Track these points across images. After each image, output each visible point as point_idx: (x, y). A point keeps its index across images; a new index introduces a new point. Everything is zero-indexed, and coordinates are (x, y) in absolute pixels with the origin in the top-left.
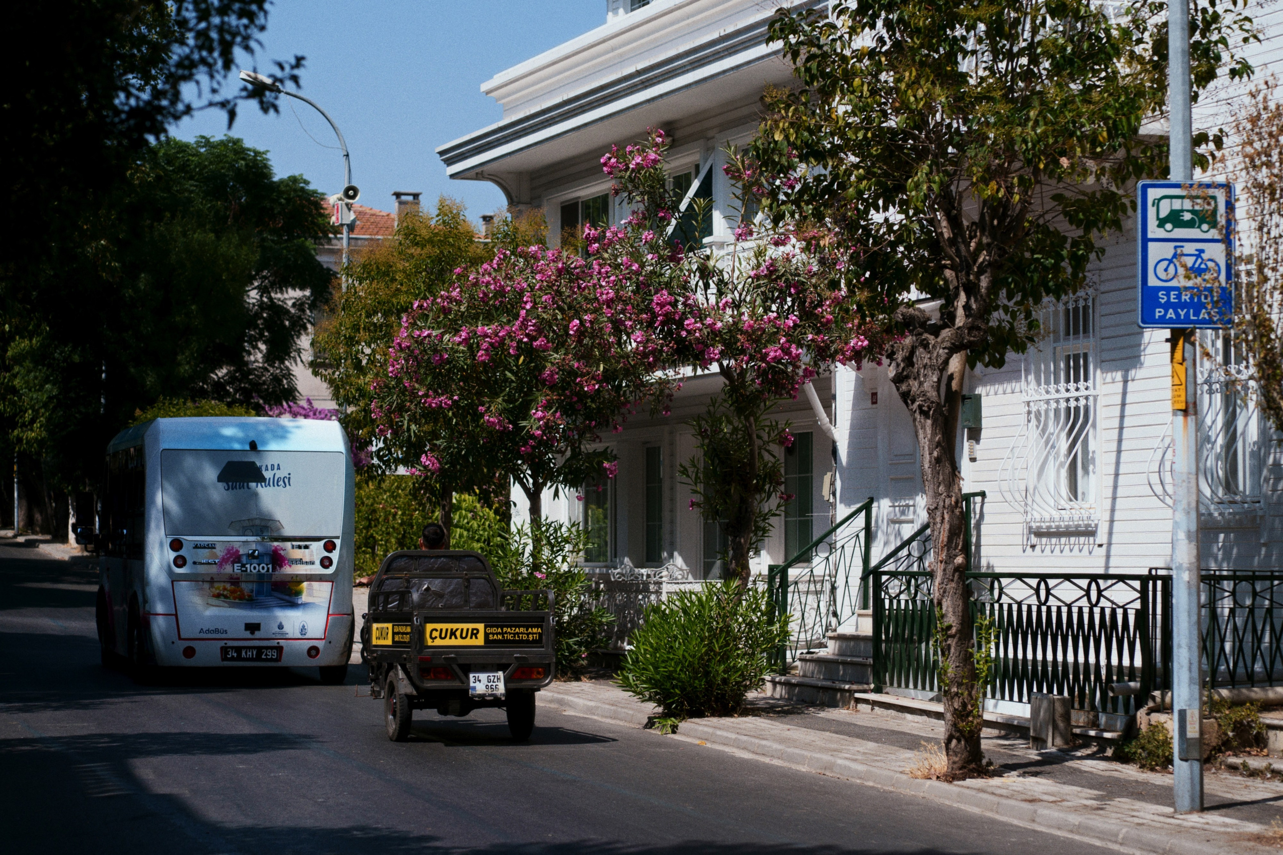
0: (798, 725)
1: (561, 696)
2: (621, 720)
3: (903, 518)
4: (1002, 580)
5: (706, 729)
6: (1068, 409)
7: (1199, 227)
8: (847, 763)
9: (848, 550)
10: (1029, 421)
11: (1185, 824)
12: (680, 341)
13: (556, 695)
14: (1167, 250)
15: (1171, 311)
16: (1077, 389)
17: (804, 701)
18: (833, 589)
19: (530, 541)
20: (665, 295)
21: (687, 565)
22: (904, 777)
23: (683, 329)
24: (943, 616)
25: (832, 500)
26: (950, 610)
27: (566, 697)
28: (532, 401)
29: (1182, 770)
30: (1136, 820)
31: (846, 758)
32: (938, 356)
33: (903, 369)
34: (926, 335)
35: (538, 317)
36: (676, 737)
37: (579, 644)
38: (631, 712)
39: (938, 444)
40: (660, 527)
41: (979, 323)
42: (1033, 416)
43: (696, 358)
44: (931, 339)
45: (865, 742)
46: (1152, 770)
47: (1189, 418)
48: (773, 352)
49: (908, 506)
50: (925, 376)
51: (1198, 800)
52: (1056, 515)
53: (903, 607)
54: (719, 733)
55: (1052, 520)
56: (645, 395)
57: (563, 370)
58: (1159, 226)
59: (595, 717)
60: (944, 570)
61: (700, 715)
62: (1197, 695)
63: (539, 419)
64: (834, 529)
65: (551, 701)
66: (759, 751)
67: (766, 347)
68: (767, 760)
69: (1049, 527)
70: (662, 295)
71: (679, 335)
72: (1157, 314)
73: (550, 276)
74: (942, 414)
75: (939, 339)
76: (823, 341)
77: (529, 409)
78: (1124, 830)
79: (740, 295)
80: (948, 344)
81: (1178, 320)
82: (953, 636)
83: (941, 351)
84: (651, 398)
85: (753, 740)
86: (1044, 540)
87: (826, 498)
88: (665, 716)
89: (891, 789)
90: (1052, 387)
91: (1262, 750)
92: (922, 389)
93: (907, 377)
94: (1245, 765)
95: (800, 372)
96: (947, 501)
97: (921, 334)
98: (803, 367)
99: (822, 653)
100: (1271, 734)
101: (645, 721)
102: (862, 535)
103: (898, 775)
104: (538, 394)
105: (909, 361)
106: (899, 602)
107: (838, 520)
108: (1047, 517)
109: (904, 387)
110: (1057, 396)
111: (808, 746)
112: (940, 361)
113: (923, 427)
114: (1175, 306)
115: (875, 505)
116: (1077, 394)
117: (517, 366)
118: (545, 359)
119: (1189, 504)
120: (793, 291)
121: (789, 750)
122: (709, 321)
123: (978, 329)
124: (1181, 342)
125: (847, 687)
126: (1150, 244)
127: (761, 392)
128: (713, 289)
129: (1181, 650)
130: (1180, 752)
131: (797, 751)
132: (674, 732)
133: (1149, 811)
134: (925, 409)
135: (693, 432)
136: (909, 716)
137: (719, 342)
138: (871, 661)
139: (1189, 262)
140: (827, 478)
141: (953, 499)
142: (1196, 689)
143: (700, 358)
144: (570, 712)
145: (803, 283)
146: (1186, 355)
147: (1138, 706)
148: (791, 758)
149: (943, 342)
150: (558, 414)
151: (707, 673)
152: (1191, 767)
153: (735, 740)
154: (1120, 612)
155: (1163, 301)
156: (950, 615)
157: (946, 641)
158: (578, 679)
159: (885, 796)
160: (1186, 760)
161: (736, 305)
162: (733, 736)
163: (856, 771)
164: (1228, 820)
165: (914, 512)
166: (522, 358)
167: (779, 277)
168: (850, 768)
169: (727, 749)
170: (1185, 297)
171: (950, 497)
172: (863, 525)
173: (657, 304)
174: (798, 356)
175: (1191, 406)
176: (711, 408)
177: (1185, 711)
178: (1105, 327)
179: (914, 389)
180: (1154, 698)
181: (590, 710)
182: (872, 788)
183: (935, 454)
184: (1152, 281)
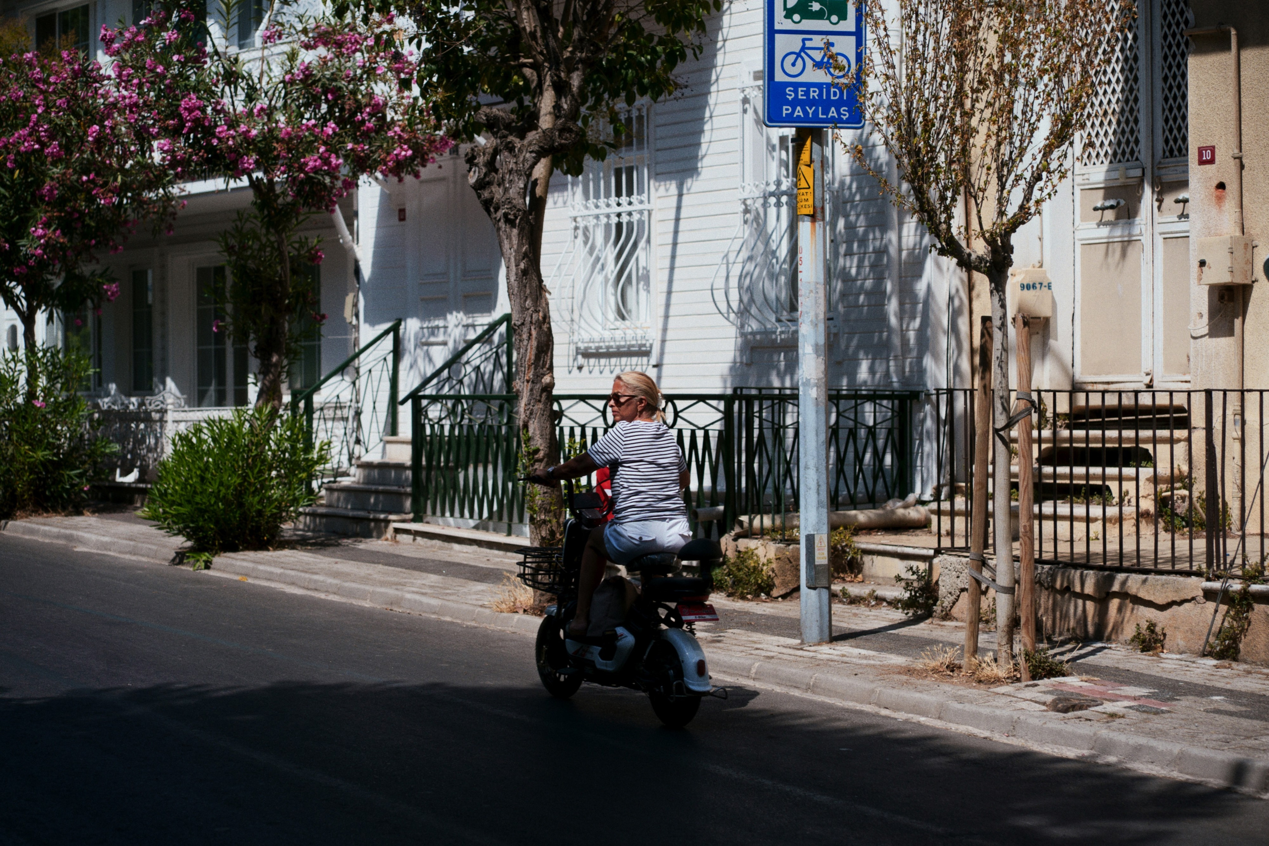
0: (342, 557)
1: (68, 532)
2: (143, 555)
3: (432, 339)
4: (562, 402)
5: (245, 564)
6: (619, 226)
7: (829, 19)
8: (417, 597)
9: (375, 374)
10: (576, 237)
11: (819, 656)
12: (210, 149)
13: (63, 531)
14: (795, 43)
15: (799, 108)
16: (630, 203)
17: (335, 532)
18: (358, 414)
19: (24, 368)
20: (193, 99)
21: (182, 393)
22: (487, 611)
23: (213, 135)
24: (529, 439)
25: (354, 322)
26: (538, 432)
27: (74, 532)
28: (30, 218)
29: (810, 598)
30: (764, 653)
31: (413, 592)
32: (524, 160)
33: (485, 175)
34: (511, 138)
35: (50, 121)
36: (211, 573)
37: (80, 476)
38: (154, 547)
39: (525, 255)
40: (150, 354)
41: (570, 124)
42: (580, 232)
43: (227, 167)
44: (518, 143)
45: (425, 575)
46: (743, 597)
47: (817, 224)
48: (311, 161)
49: (438, 327)
50: (511, 181)
51: (826, 631)
52: (607, 335)
53: (446, 433)
54: (261, 567)
55: (602, 340)
56: (148, 213)
57: (62, 185)
58: (786, 17)
59: (112, 553)
60: (531, 390)
61: (234, 549)
62: (825, 520)
63: (40, 237)
64: (357, 355)
65: (58, 537)
66: (312, 586)
67: (304, 157)
68: (322, 596)
69: (598, 348)
70: (191, 99)
71: (209, 143)
72: (785, 112)
73: (66, 79)
74: (528, 221)
75: (526, 142)
76: (363, 150)
77: (26, 227)
78: (757, 665)
79: (271, 101)
80: (536, 148)
81: (806, 119)
82: (540, 461)
83: (528, 155)
84: (154, 217)
85: (303, 574)
86: (592, 361)
87: (348, 321)
88: (198, 549)
89: (473, 624)
90: (602, 201)
91: (856, 576)
92: (507, 196)
93: (490, 183)
94: (844, 592)
95: (339, 184)
96: (535, 316)
97: (505, 137)
98: (342, 178)
99: (345, 481)
100: (867, 559)
101: (173, 555)
102: (390, 358)
103: (479, 609)
104: (36, 210)
105: (491, 166)
106: (442, 427)
107: (362, 345)
108: (597, 338)
109: (486, 194)
110: (608, 210)
111: (366, 580)
112: (527, 166)
113: (509, 237)
114: (803, 104)
115: (402, 327)
116: (629, 208)
117: (13, 180)
118: (44, 174)
119: (817, 316)
120: (330, 97)
121: (347, 584)
122: (243, 128)
123: (570, 131)
124: (808, 142)
125: (382, 516)
126: (777, 36)
127: (293, 204)
128: (241, 95)
129: (809, 471)
130: (807, 580)
131: (353, 585)
132: (207, 567)
133: (772, 643)
134: (512, 217)
135: (220, 249)
136: (456, 547)
137: (253, 151)
138: (409, 490)
139: (818, 56)
140: (349, 299)
141: (541, 314)
142: (824, 511)
143: (233, 170)
144: (80, 549)
145: (340, 88)
146: (814, 156)
147: (722, 532)
148: (351, 593)
149: (530, 144)
150: (58, 232)
151: (241, 505)
152: (820, 596)
153: (281, 575)
154: (700, 434)
155: (790, 98)
156: (537, 438)
157: (533, 465)
158: (79, 513)
159: (472, 632)
160: (815, 588)
161: (269, 112)
162: (278, 571)
163: (428, 604)
164: (863, 652)
165: (445, 333)
166: (17, 172)
167: (314, 82)
168: (421, 603)
169: (273, 585)
170: (814, 94)
171: (538, 312)
172: (391, 347)
173: (185, 109)
174: (338, 166)
175: (819, 211)
176: (238, 223)
177: (813, 536)
178: (662, 138)
179: (497, 197)
180: (741, 523)
181: (105, 546)
182: (452, 623)
183: (522, 266)
184: (779, 77)
